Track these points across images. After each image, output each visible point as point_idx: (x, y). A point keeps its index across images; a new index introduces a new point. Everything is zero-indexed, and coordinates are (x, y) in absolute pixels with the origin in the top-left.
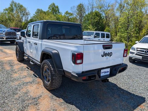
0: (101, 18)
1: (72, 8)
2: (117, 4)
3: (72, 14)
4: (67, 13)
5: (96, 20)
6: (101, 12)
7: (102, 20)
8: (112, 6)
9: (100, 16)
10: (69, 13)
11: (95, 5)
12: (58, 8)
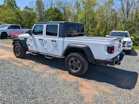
0: (60, 14)
1: (30, 3)
2: (74, 2)
3: (32, 10)
4: (26, 8)
5: (56, 16)
6: (60, 9)
7: (61, 16)
8: (69, 3)
9: (60, 12)
10: (29, 9)
11: (54, 2)
12: (15, 2)
